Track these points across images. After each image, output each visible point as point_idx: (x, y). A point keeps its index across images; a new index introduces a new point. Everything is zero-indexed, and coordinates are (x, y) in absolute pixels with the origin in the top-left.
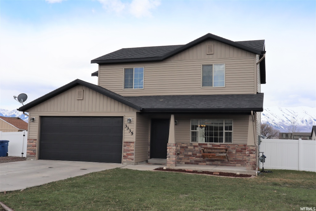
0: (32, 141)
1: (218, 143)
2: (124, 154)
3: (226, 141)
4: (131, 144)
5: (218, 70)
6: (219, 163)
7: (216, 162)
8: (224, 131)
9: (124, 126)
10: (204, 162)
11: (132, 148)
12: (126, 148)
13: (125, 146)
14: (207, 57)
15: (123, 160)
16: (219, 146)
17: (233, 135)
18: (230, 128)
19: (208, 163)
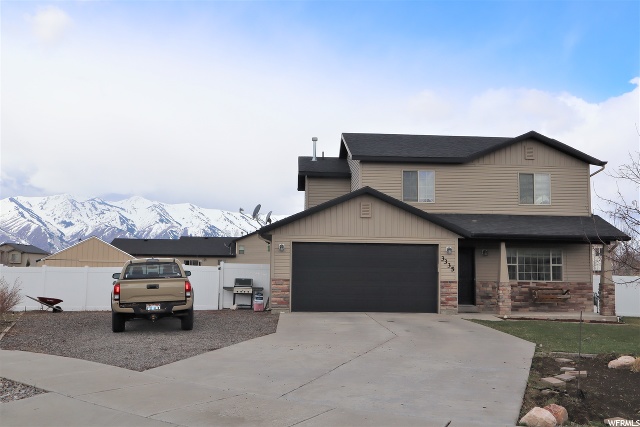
0: (280, 282)
1: (544, 282)
2: (440, 299)
3: (554, 278)
4: (453, 285)
5: (541, 181)
6: (547, 308)
7: (542, 307)
8: (551, 265)
9: (440, 258)
10: (525, 307)
11: (453, 290)
12: (444, 290)
13: (442, 287)
14: (525, 162)
15: (440, 307)
16: (546, 285)
17: (563, 270)
18: (559, 261)
19: (531, 308)
